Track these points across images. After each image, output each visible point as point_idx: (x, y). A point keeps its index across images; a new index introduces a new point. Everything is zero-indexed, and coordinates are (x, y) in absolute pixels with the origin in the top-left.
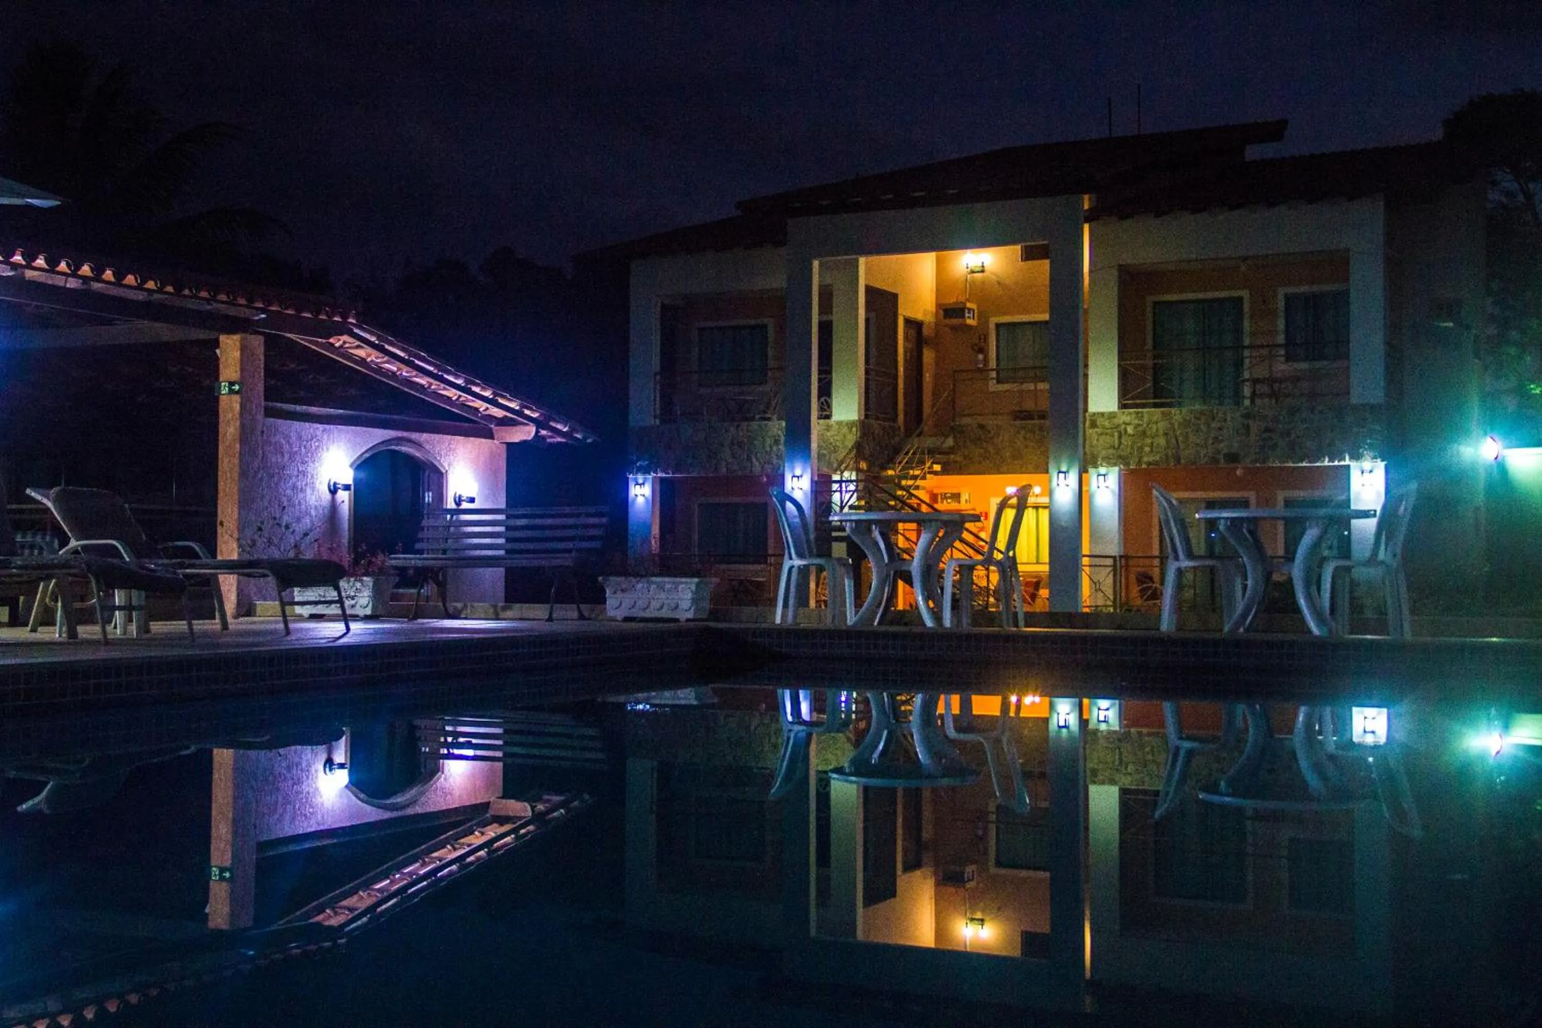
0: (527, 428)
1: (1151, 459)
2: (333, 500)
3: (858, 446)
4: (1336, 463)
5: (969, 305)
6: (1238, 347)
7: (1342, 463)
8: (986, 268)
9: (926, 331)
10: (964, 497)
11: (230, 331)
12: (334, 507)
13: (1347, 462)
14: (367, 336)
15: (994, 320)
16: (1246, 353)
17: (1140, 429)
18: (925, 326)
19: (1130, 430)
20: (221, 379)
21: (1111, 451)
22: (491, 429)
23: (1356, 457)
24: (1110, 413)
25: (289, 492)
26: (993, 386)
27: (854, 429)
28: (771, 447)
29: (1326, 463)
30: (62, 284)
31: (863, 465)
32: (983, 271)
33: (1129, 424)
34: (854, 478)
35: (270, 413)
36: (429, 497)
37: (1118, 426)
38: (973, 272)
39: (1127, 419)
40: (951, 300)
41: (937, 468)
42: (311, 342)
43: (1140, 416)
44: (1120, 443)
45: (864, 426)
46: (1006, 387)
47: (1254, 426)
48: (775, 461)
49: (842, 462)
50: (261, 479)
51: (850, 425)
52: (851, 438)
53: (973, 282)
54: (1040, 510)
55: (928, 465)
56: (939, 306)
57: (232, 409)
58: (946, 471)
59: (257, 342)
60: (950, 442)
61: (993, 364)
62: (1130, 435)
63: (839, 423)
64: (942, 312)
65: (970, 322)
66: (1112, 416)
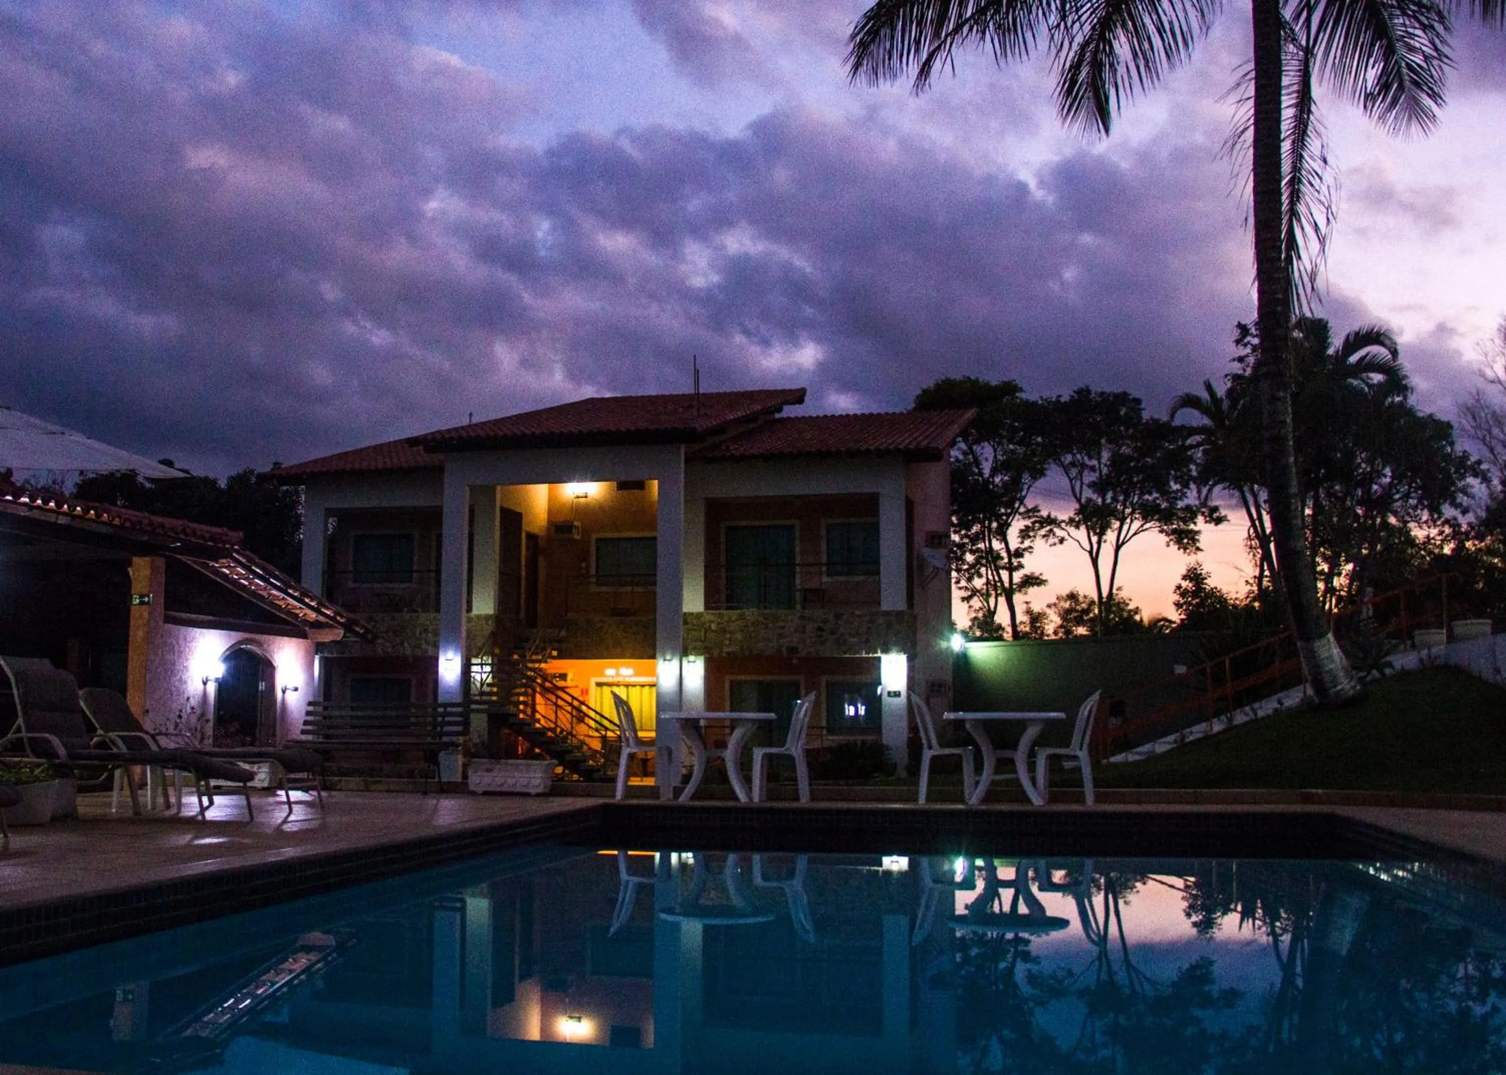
0: (338, 631)
1: (730, 650)
2: (205, 689)
3: (493, 634)
4: (871, 655)
5: (576, 523)
6: (791, 565)
7: (875, 655)
8: (589, 495)
9: (541, 543)
10: (569, 677)
11: (143, 554)
12: (205, 695)
13: (879, 655)
14: (241, 559)
15: (594, 536)
16: (798, 569)
17: (721, 626)
18: (539, 539)
19: (713, 627)
20: (133, 592)
21: (700, 644)
22: (305, 630)
23: (886, 651)
24: (698, 614)
25: (177, 683)
26: (594, 589)
27: (490, 622)
28: (421, 634)
29: (864, 655)
30: (53, 520)
31: (497, 651)
32: (586, 497)
33: (713, 622)
34: (490, 662)
35: (168, 620)
36: (262, 686)
37: (704, 624)
38: (578, 497)
39: (711, 618)
40: (560, 519)
41: (555, 653)
42: (195, 562)
43: (720, 616)
44: (706, 637)
45: (498, 619)
46: (604, 589)
47: (810, 627)
48: (424, 646)
49: (481, 649)
50: (160, 674)
51: (487, 618)
52: (488, 628)
53: (578, 504)
54: (630, 688)
55: (549, 651)
56: (550, 521)
57: (141, 616)
58: (560, 656)
59: (161, 562)
60: (563, 633)
61: (593, 571)
62: (713, 631)
63: (478, 617)
64: (553, 528)
65: (576, 537)
66: (699, 615)
